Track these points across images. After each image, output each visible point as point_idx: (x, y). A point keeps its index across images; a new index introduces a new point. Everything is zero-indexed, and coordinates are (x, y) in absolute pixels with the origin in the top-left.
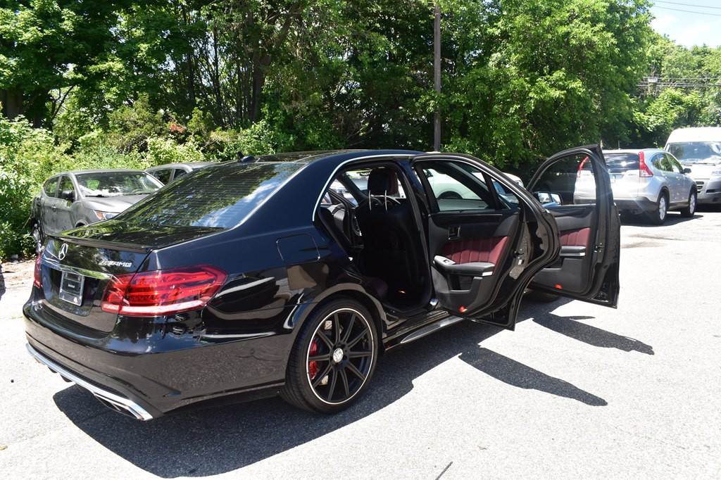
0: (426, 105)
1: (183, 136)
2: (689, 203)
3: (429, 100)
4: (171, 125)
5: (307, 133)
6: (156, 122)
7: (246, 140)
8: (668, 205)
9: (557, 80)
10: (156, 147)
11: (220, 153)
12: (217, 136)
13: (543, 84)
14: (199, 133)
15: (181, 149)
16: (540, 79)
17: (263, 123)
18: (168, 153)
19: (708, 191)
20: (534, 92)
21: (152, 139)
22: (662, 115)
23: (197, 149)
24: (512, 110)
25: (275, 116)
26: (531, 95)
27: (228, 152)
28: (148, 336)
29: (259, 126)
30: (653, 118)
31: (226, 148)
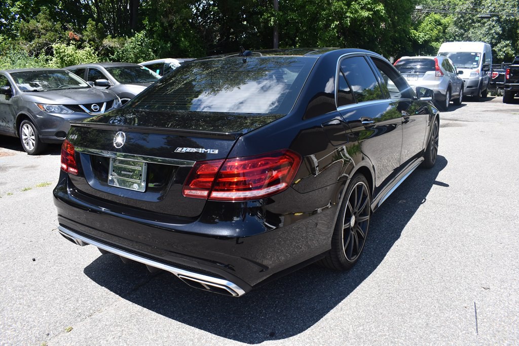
0: (268, 21)
1: (80, 42)
2: (459, 95)
3: (270, 17)
4: (70, 34)
5: (180, 40)
6: (56, 31)
7: (131, 46)
8: (450, 96)
9: (366, 4)
10: (61, 51)
11: (112, 57)
12: (108, 42)
13: (357, 6)
14: (93, 40)
15: (81, 53)
16: (354, 2)
17: (144, 32)
18: (71, 57)
19: (468, 87)
20: (350, 12)
21: (57, 45)
22: (429, 33)
23: (94, 53)
24: (333, 26)
25: (154, 27)
26: (348, 14)
27: (118, 56)
28: (235, 219)
29: (140, 35)
30: (422, 34)
31: (116, 53)
